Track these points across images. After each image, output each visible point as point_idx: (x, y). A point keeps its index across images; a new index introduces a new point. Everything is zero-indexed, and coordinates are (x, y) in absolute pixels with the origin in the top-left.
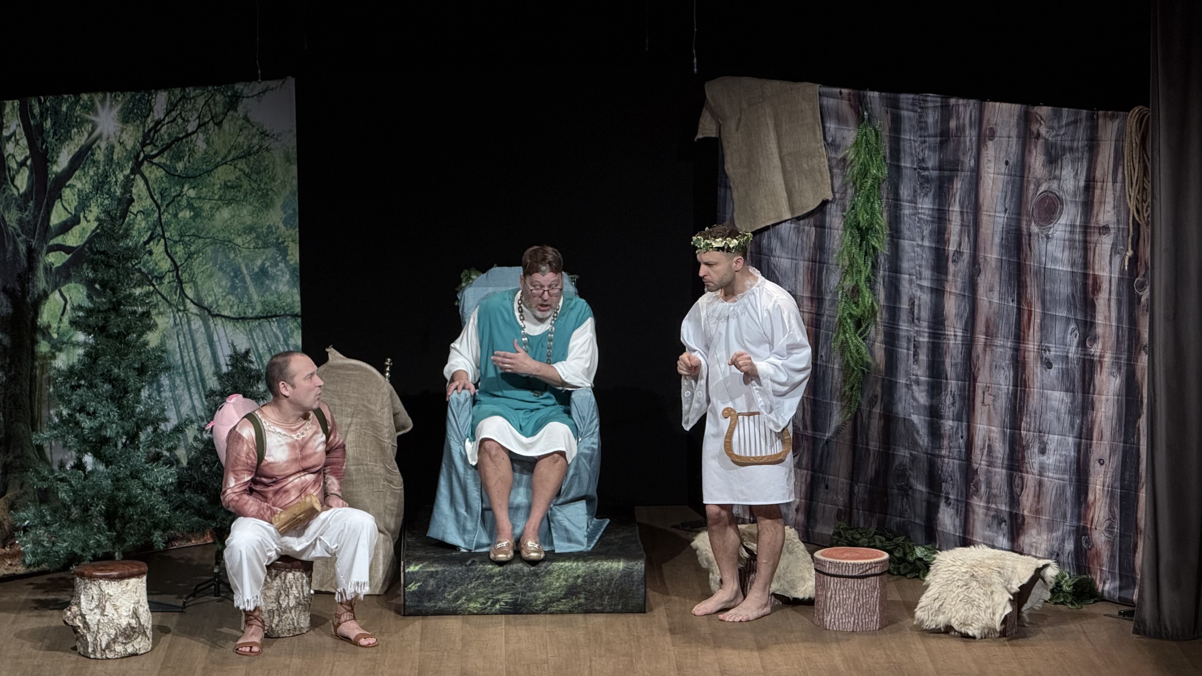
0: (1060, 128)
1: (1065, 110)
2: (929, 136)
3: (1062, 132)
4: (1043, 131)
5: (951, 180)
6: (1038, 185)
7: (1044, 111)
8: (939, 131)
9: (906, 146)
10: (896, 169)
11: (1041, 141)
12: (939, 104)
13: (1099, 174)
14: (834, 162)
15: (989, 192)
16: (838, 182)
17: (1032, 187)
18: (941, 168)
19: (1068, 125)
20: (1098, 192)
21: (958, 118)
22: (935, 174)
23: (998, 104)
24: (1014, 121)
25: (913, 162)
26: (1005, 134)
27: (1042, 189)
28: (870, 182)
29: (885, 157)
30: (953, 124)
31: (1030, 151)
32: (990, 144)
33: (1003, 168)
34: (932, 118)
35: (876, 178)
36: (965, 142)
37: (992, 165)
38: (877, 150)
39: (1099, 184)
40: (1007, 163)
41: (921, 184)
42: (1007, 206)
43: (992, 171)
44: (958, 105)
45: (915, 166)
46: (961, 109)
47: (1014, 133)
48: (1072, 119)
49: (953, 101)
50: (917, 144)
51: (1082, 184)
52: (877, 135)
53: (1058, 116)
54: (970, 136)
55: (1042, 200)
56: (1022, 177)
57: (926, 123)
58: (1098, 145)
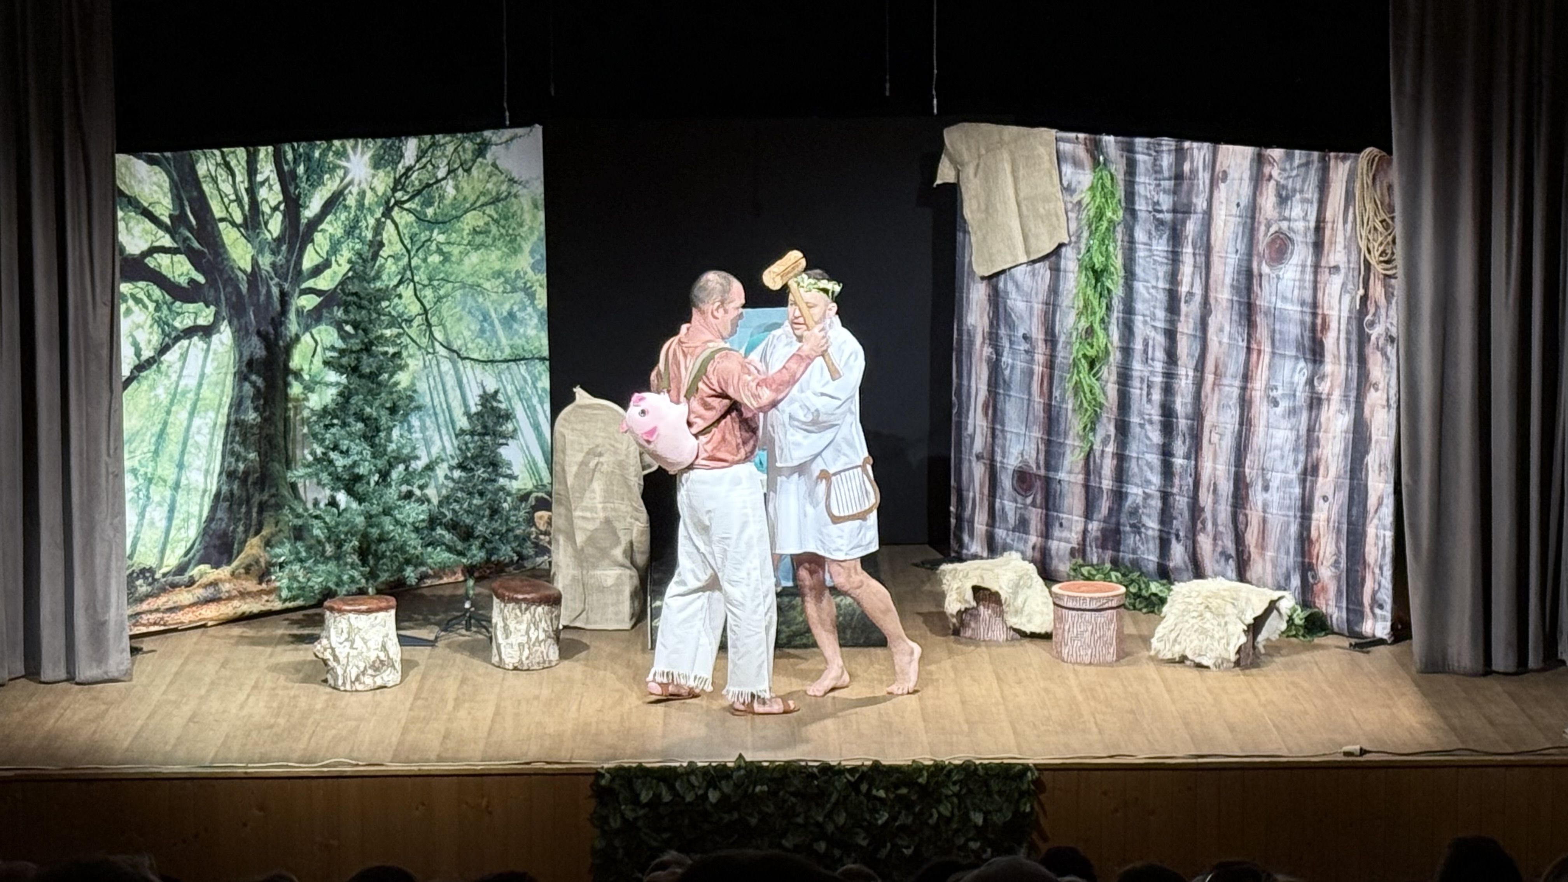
0: (1292, 169)
1: (1297, 152)
2: (1164, 179)
3: (1295, 173)
4: (1275, 173)
5: (1184, 223)
6: (1268, 226)
7: (1276, 153)
8: (1173, 175)
9: (1140, 189)
10: (1131, 211)
11: (1272, 183)
12: (1173, 148)
13: (1329, 215)
14: (1070, 206)
15: (1220, 234)
16: (1073, 226)
17: (1263, 228)
18: (1174, 211)
19: (1299, 166)
20: (1328, 233)
21: (1192, 162)
22: (1168, 217)
23: (1231, 147)
24: (1247, 164)
25: (1147, 204)
26: (1237, 176)
27: (1273, 230)
28: (1105, 224)
29: (1120, 201)
30: (1187, 167)
31: (1261, 194)
32: (1222, 186)
33: (1235, 210)
34: (1167, 161)
35: (1111, 221)
36: (1198, 185)
37: (1223, 207)
38: (1113, 194)
39: (1329, 226)
40: (1238, 205)
41: (1157, 228)
42: (1238, 247)
43: (1223, 212)
44: (1192, 149)
45: (1150, 209)
46: (1195, 152)
47: (1247, 175)
48: (1304, 160)
49: (1187, 144)
50: (1152, 187)
51: (1312, 225)
52: (1112, 179)
53: (1290, 158)
54: (1204, 177)
55: (1273, 241)
56: (1253, 218)
57: (1161, 166)
58: (1329, 187)
